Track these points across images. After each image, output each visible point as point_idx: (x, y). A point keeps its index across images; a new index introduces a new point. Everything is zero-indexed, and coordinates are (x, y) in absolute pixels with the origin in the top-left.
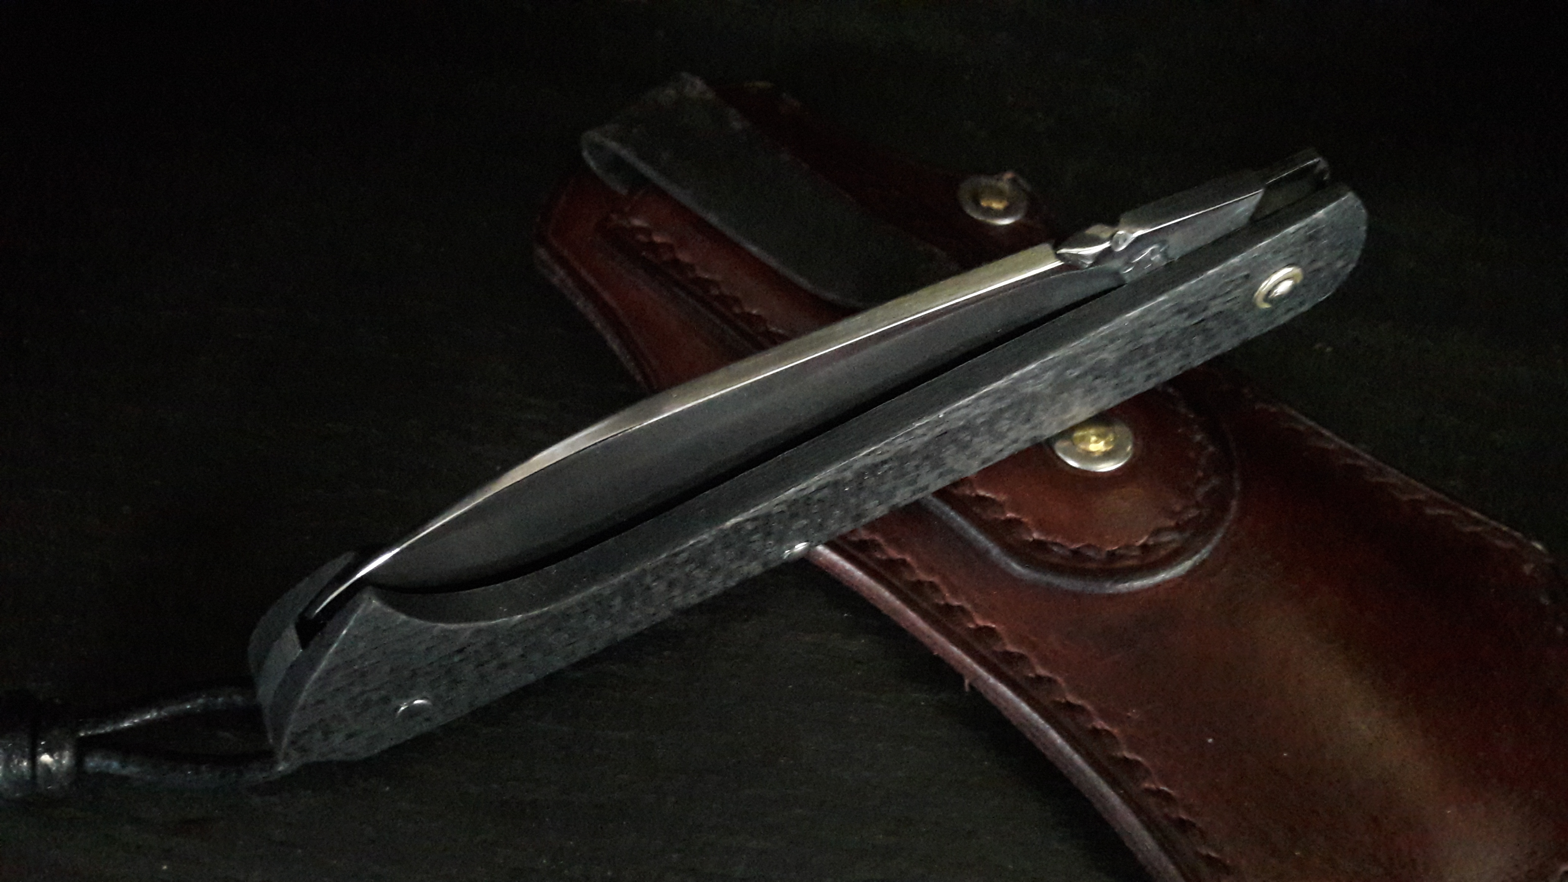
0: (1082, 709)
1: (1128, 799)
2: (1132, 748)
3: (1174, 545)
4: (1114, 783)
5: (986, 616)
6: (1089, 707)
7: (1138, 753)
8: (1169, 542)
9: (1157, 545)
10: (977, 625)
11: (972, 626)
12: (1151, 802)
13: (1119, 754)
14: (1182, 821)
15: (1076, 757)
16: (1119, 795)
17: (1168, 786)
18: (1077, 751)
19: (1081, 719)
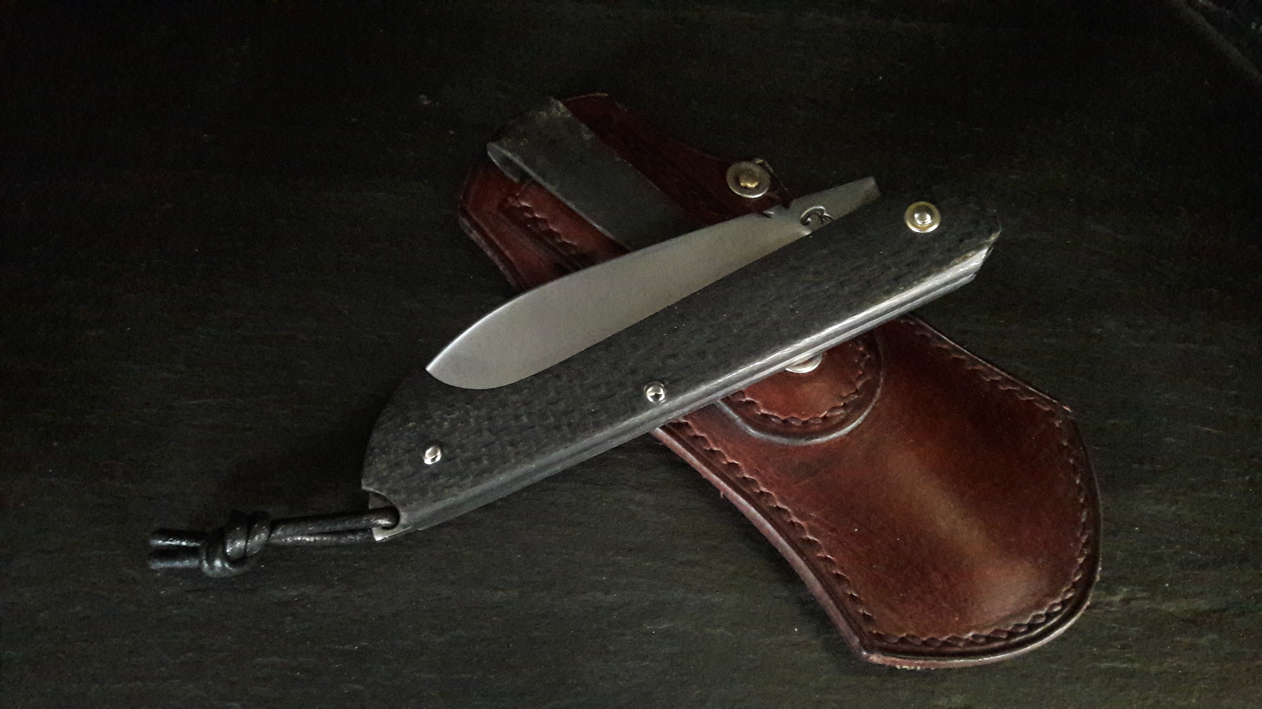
0: (785, 511)
1: (808, 562)
2: (812, 533)
3: (842, 417)
4: (800, 553)
5: (733, 457)
6: (790, 510)
7: (816, 537)
8: (839, 415)
9: (832, 418)
10: (728, 462)
11: (725, 463)
12: (821, 565)
13: (804, 537)
14: (838, 576)
15: (781, 539)
16: (804, 560)
17: (831, 556)
18: (782, 536)
19: (785, 518)
